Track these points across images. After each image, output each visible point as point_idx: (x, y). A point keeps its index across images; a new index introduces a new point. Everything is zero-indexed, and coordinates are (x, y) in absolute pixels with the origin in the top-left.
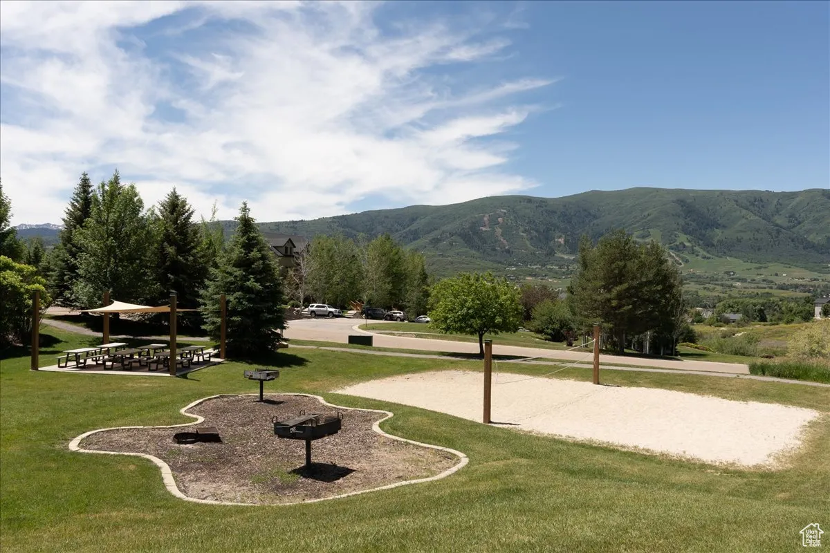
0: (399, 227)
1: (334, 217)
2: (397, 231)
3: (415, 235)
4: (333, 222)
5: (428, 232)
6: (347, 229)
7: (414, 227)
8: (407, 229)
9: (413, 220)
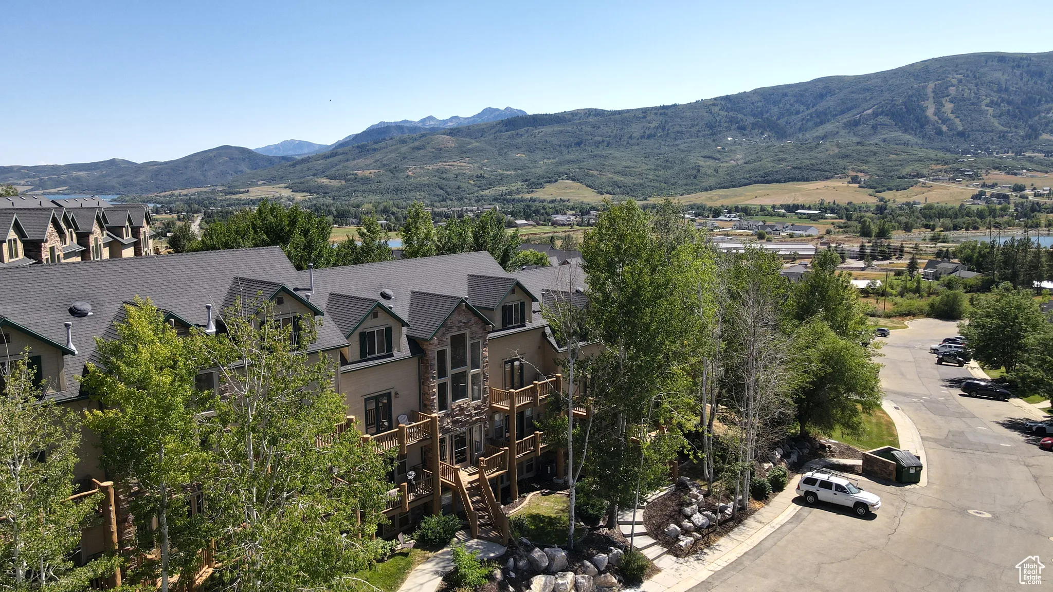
0: (802, 108)
1: (715, 99)
2: (798, 113)
3: (822, 118)
4: (714, 105)
5: (843, 112)
6: (731, 114)
7: (821, 106)
8: (814, 110)
9: (822, 96)
